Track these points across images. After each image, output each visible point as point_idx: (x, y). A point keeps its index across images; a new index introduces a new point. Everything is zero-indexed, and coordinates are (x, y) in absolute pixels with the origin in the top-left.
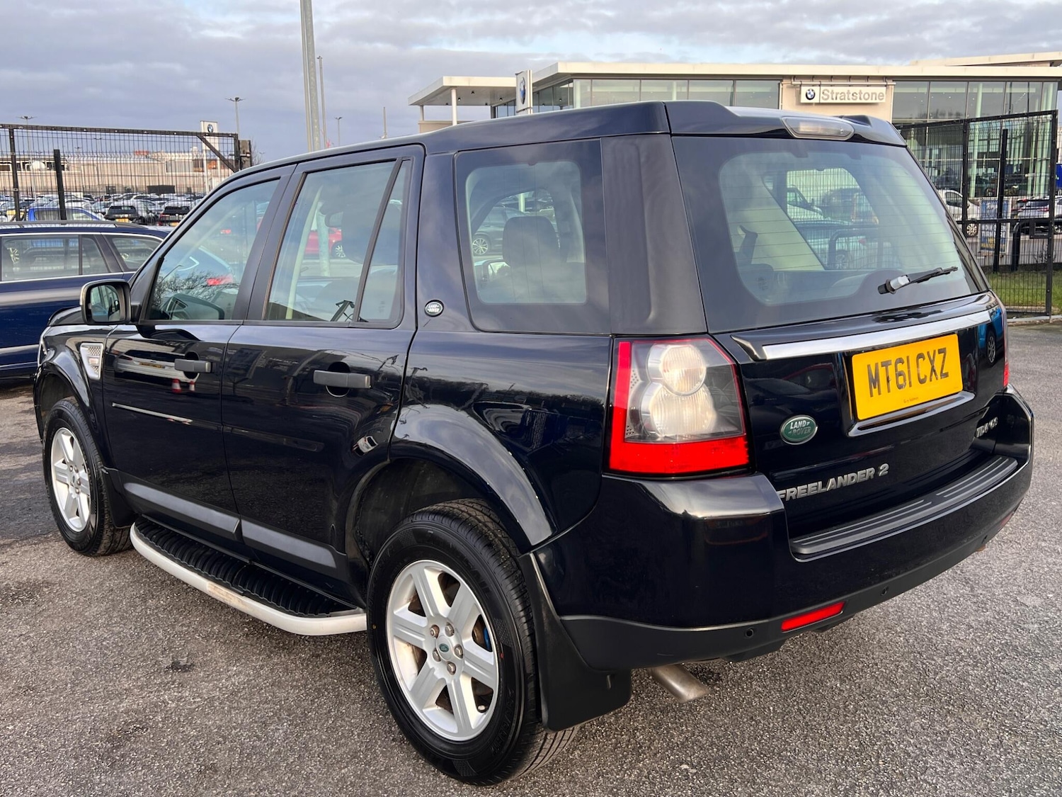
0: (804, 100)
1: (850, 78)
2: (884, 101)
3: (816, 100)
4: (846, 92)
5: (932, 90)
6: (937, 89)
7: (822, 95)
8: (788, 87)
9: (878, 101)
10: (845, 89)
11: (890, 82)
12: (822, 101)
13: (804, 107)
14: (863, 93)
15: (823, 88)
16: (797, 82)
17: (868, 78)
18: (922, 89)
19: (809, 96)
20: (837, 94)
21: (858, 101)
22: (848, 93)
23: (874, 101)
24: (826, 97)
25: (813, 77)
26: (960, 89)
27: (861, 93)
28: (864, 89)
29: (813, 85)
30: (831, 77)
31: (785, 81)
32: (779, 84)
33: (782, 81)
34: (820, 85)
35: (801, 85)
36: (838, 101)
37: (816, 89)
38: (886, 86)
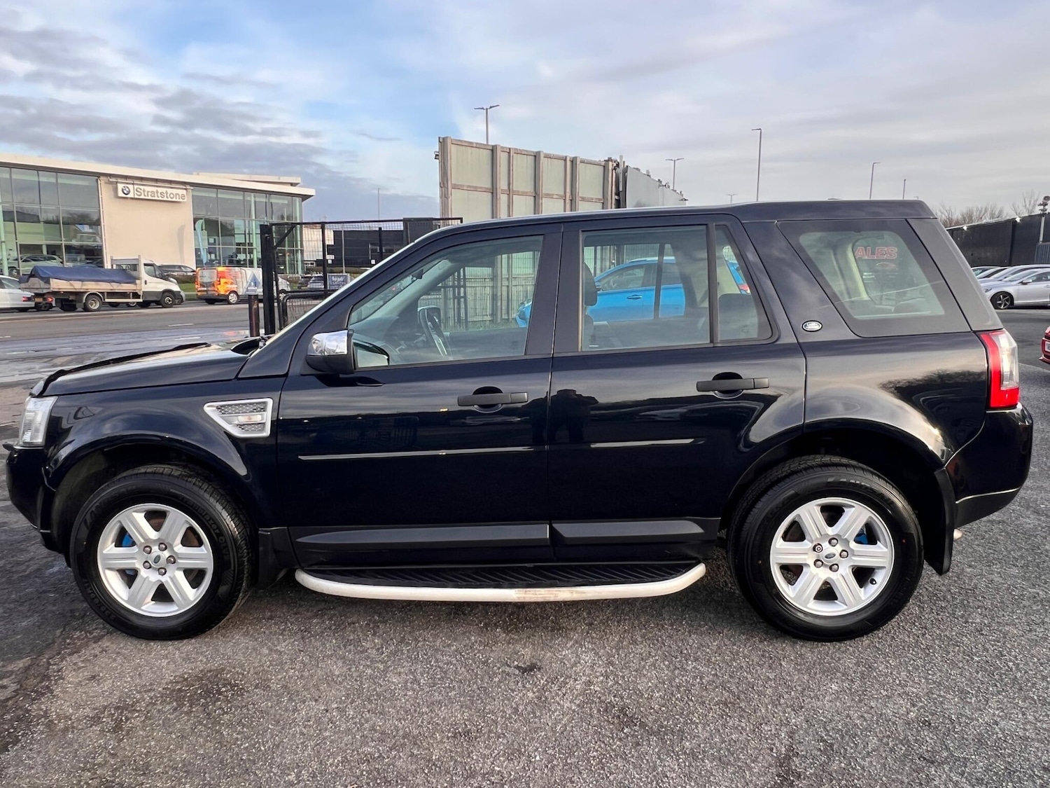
0: (121, 194)
1: (157, 180)
2: (185, 200)
3: (131, 195)
4: (155, 191)
5: (219, 196)
6: (223, 195)
7: (135, 192)
8: (106, 183)
9: (181, 200)
10: (155, 189)
11: (188, 187)
12: (136, 197)
13: (121, 200)
14: (169, 193)
15: (136, 187)
16: (113, 180)
17: (171, 182)
18: (212, 194)
19: (126, 192)
20: (148, 192)
21: (165, 199)
22: (157, 192)
23: (178, 200)
24: (139, 194)
25: (126, 177)
26: (238, 197)
27: (167, 193)
28: (170, 191)
29: (127, 183)
30: (141, 179)
31: (102, 178)
32: (97, 180)
33: (99, 177)
34: (133, 184)
35: (117, 182)
36: (150, 198)
37: (131, 187)
38: (186, 189)
